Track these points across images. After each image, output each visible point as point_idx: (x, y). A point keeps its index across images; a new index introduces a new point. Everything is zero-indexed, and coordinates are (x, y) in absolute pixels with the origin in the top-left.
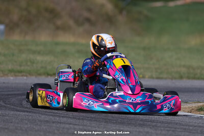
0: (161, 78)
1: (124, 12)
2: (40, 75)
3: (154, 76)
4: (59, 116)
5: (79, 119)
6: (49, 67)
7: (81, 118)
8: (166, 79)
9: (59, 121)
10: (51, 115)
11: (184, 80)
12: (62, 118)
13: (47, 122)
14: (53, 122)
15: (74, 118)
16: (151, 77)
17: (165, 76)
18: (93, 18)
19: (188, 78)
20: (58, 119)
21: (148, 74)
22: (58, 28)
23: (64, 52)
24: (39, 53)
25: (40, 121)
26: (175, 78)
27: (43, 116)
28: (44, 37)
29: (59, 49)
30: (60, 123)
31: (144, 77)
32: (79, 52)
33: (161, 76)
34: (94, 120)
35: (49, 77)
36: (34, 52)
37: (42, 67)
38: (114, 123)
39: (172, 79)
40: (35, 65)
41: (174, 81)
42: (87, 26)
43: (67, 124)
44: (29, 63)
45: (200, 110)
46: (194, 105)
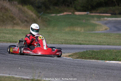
0: (55, 44)
1: (40, 18)
2: (8, 42)
3: (52, 43)
4: (15, 58)
6: (11, 39)
8: (56, 44)
10: (12, 58)
11: (63, 44)
13: (11, 60)
14: (13, 61)
16: (51, 43)
17: (56, 43)
18: (28, 20)
19: (65, 44)
21: (49, 42)
22: (14, 24)
23: (17, 33)
24: (7, 33)
25: (8, 60)
26: (60, 44)
28: (9, 28)
29: (15, 32)
31: (48, 43)
32: (23, 33)
33: (54, 43)
36: (5, 33)
37: (8, 39)
38: (36, 61)
39: (59, 44)
40: (6, 38)
41: (59, 45)
42: (26, 23)
44: (3, 38)
45: (69, 56)
46: (67, 54)
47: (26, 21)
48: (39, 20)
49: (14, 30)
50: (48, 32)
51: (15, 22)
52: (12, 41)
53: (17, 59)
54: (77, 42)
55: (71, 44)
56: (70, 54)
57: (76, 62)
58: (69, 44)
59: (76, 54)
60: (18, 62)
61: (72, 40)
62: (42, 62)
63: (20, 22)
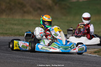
1: (58, 4)
2: (16, 35)
5: (35, 57)
6: (20, 32)
7: (36, 56)
9: (25, 58)
10: (22, 55)
12: (27, 57)
13: (20, 58)
14: (23, 59)
15: (33, 57)
18: (42, 7)
20: (25, 57)
22: (25, 12)
23: (28, 24)
24: (15, 24)
25: (16, 58)
27: (17, 56)
28: (18, 17)
29: (25, 22)
30: (26, 59)
32: (35, 24)
34: (43, 58)
35: (21, 36)
36: (13, 24)
37: (17, 32)
38: (53, 59)
40: (13, 30)
44: (10, 30)
45: (95, 52)
46: (92, 50)
47: (40, 8)
48: (56, 8)
49: (24, 20)
50: (67, 22)
51: (25, 10)
52: (22, 34)
53: (28, 57)
56: (96, 50)
60: (30, 61)
62: (60, 60)
63: (31, 9)
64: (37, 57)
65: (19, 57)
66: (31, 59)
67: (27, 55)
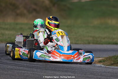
0: (78, 44)
1: (56, 5)
3: (73, 42)
5: (30, 68)
6: (13, 38)
8: (80, 44)
10: (14, 65)
11: (91, 45)
12: (20, 67)
13: (12, 69)
14: (15, 70)
15: (27, 67)
18: (38, 9)
19: (93, 43)
20: (18, 67)
22: (17, 15)
23: (21, 28)
24: (7, 29)
25: (8, 69)
26: (86, 44)
27: (9, 66)
28: (10, 20)
29: (18, 27)
30: (19, 70)
32: (30, 28)
33: (77, 42)
34: (39, 68)
36: (4, 29)
37: (9, 38)
38: (50, 70)
39: (84, 44)
40: (4, 36)
41: (85, 45)
42: (34, 14)
43: (23, 70)
44: (1, 35)
45: (100, 62)
46: (96, 59)
47: (35, 10)
48: (54, 9)
49: (17, 24)
50: (68, 27)
51: (18, 11)
53: (22, 68)
54: (111, 41)
55: (102, 44)
56: (101, 58)
57: (110, 70)
58: (99, 44)
59: (109, 58)
60: (23, 72)
61: (104, 38)
62: (59, 71)
63: (25, 11)
64: (32, 68)
65: (10, 68)
66: (25, 70)
67: (20, 65)
